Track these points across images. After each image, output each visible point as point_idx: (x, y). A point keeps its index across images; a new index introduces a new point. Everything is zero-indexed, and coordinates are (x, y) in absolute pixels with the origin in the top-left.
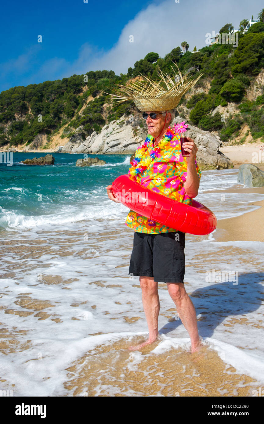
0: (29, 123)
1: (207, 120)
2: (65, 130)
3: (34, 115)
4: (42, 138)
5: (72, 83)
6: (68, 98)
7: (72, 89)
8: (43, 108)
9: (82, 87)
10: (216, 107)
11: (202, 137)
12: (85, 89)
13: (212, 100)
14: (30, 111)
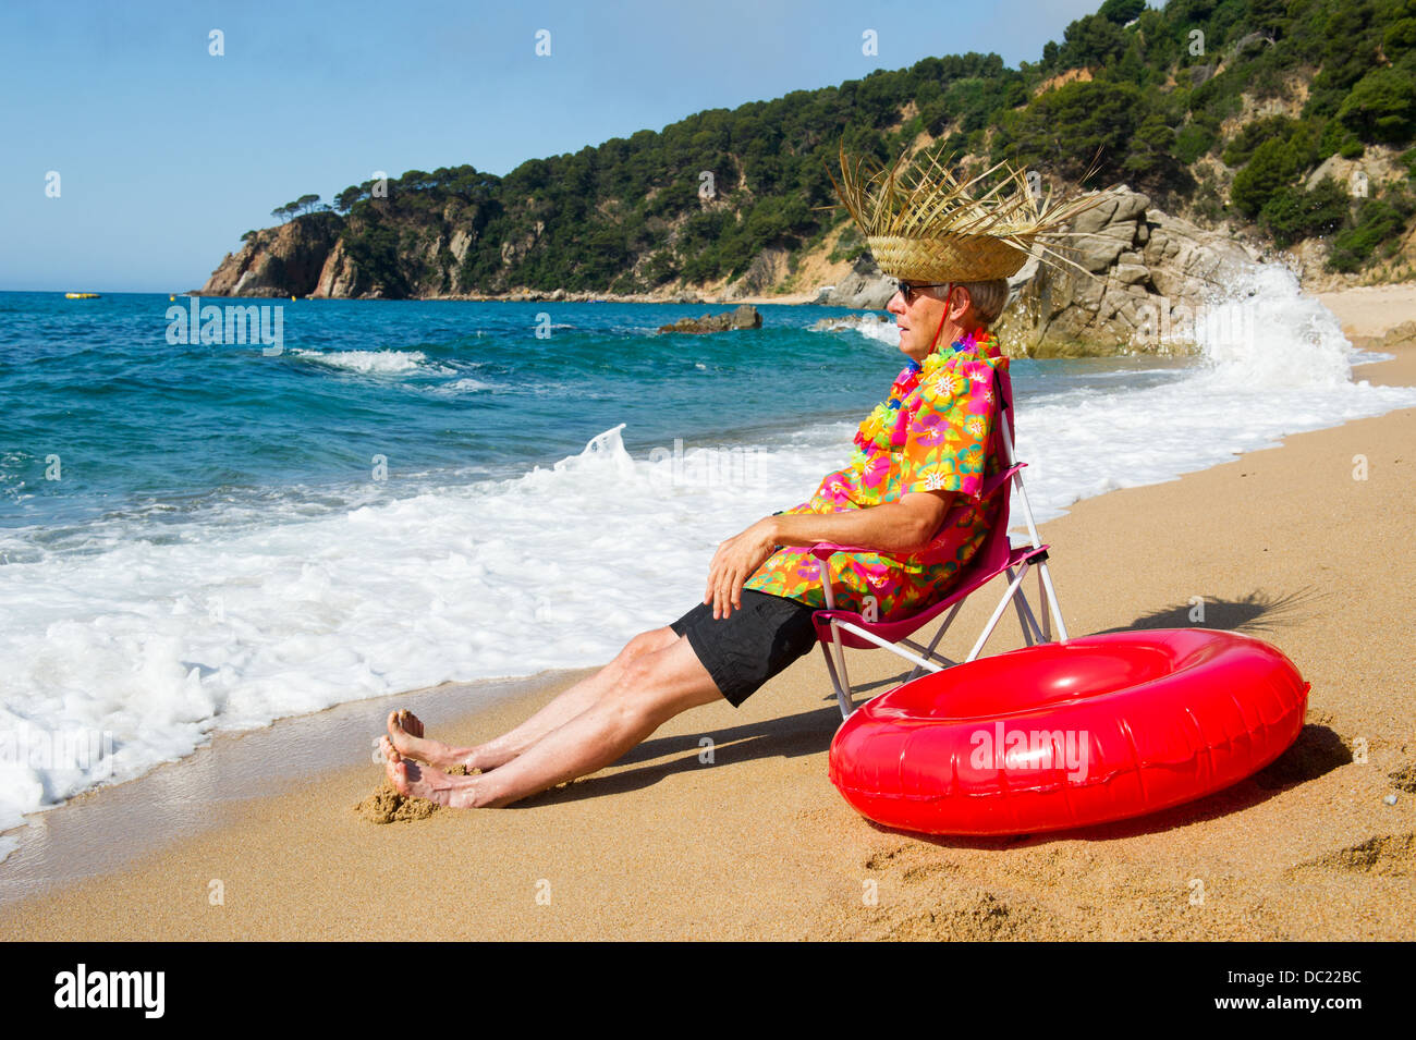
0: (739, 216)
1: (1290, 202)
2: (841, 239)
3: (754, 192)
4: (773, 261)
5: (868, 96)
6: (855, 140)
7: (868, 112)
8: (781, 171)
9: (900, 107)
10: (1325, 159)
11: (1196, 252)
12: (909, 112)
13: (1312, 138)
14: (742, 182)
